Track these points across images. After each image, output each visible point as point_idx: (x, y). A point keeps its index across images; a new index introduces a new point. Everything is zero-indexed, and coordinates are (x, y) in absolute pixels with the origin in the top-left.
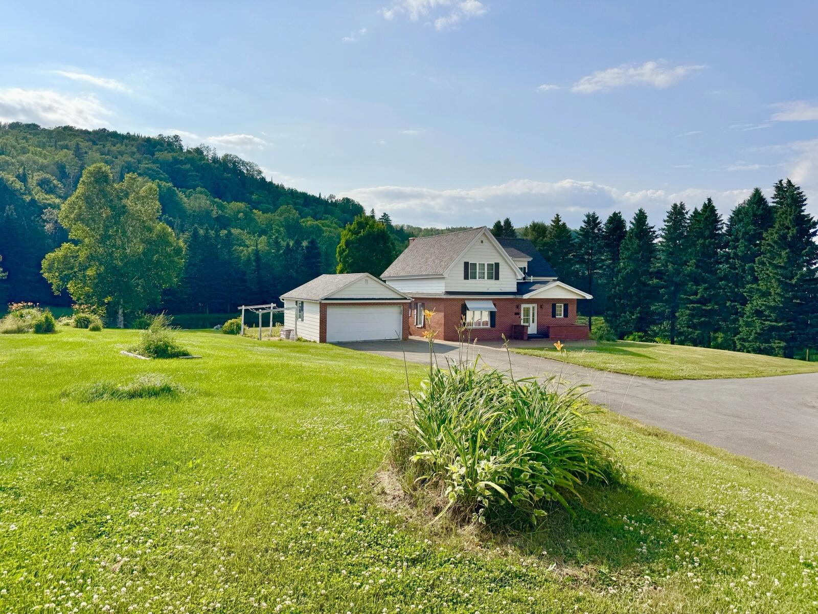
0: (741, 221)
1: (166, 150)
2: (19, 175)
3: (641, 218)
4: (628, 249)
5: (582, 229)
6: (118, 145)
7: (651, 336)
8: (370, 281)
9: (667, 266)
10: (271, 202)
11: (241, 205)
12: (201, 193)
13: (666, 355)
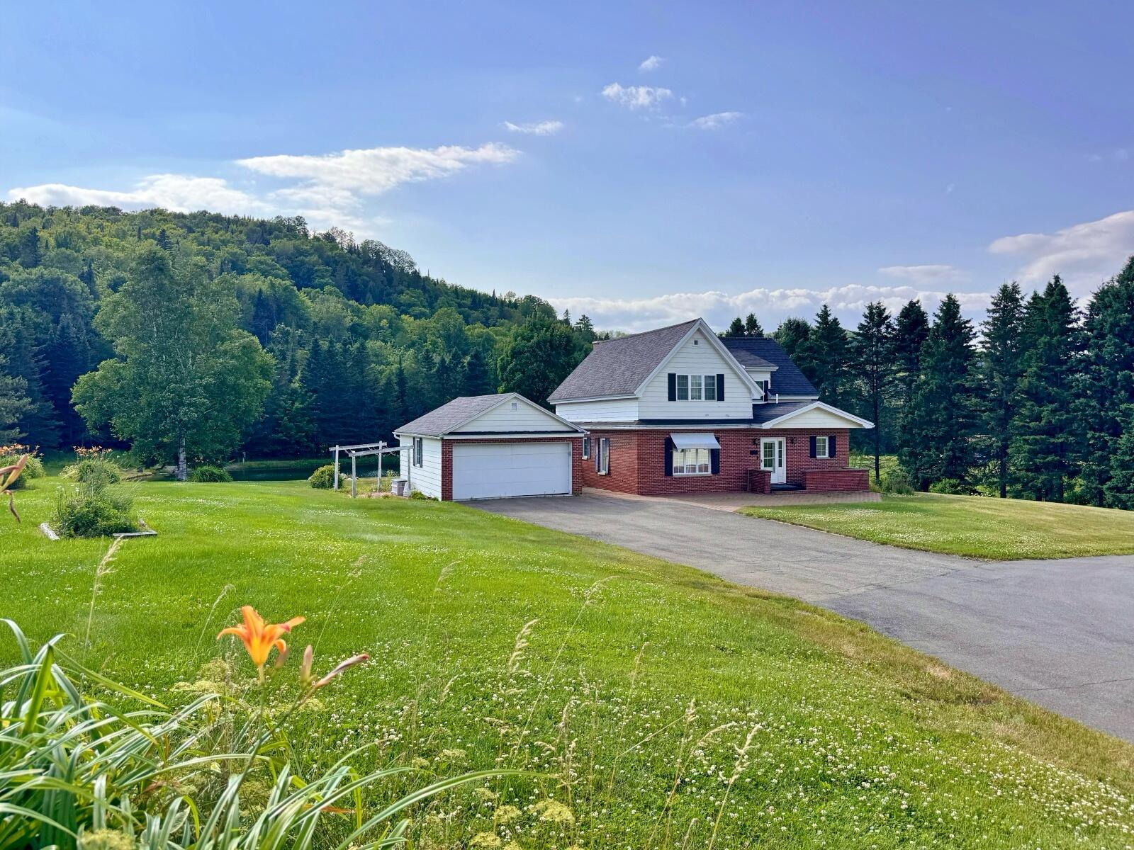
0: (1106, 307)
1: (285, 237)
2: (83, 274)
3: (950, 308)
4: (931, 355)
5: (862, 327)
6: (221, 232)
7: (970, 484)
8: (520, 406)
9: (992, 378)
10: (426, 304)
11: (385, 308)
12: (330, 293)
13: (992, 517)
